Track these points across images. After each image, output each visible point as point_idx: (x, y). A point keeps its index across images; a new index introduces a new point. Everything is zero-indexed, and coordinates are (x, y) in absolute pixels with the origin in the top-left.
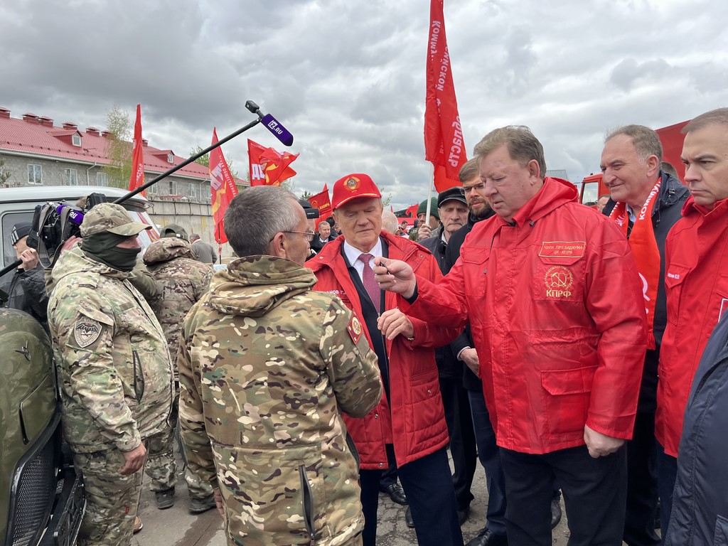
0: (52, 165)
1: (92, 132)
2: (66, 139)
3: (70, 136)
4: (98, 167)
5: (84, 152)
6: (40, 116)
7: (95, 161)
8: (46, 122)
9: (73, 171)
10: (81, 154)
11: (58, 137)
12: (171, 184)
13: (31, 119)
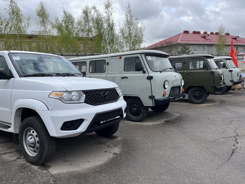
0: (200, 45)
1: (212, 33)
2: (204, 37)
3: (206, 36)
4: (213, 45)
5: (209, 40)
6: (197, 31)
7: (213, 43)
8: (199, 33)
9: (205, 47)
10: (208, 41)
11: (202, 37)
12: (237, 48)
13: (194, 32)
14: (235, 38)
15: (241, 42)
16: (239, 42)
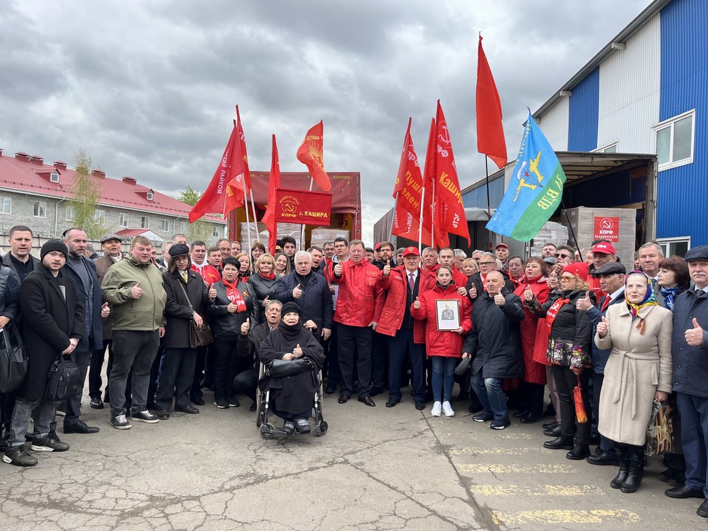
0: (22, 197)
2: (46, 176)
3: (50, 173)
4: (65, 202)
5: (59, 188)
6: (32, 155)
7: (64, 196)
8: (37, 161)
9: (43, 204)
11: (42, 175)
12: (143, 219)
13: (22, 157)
14: (143, 195)
15: (158, 205)
16: (153, 204)
